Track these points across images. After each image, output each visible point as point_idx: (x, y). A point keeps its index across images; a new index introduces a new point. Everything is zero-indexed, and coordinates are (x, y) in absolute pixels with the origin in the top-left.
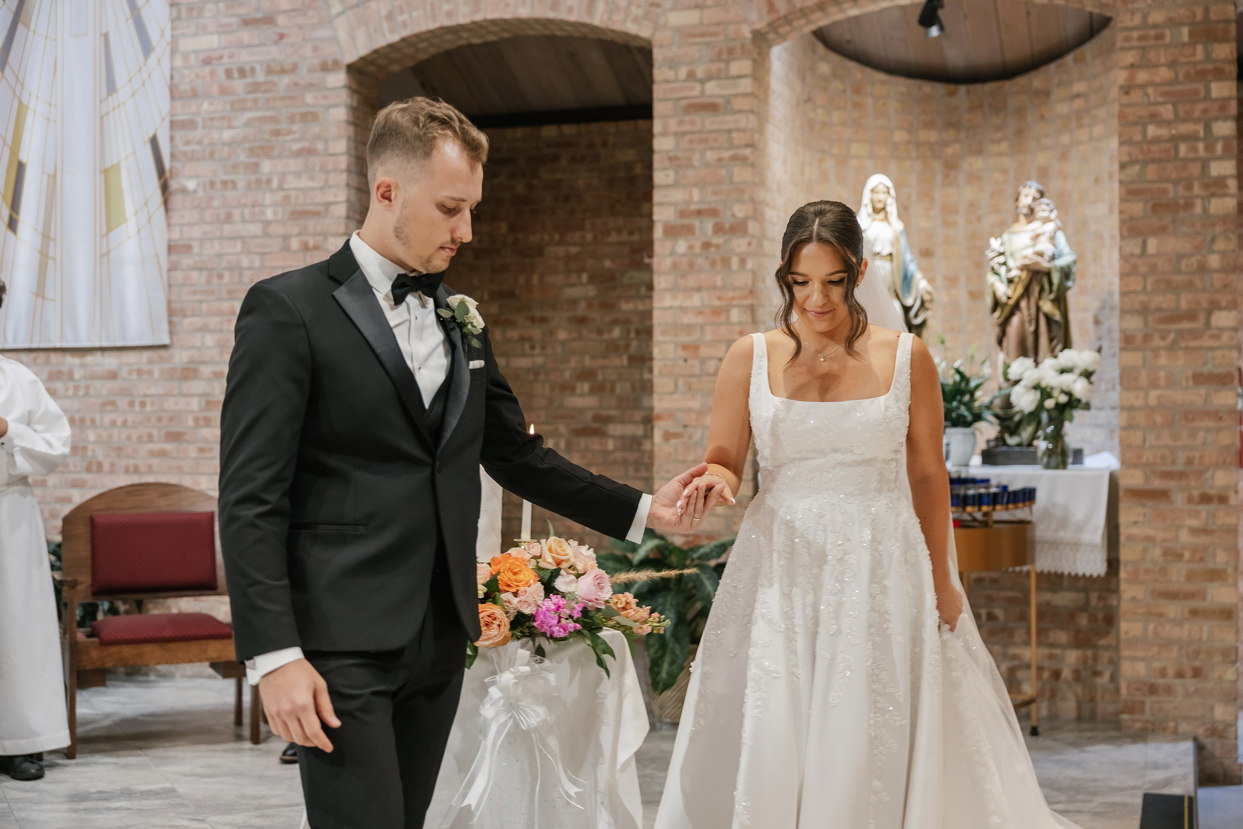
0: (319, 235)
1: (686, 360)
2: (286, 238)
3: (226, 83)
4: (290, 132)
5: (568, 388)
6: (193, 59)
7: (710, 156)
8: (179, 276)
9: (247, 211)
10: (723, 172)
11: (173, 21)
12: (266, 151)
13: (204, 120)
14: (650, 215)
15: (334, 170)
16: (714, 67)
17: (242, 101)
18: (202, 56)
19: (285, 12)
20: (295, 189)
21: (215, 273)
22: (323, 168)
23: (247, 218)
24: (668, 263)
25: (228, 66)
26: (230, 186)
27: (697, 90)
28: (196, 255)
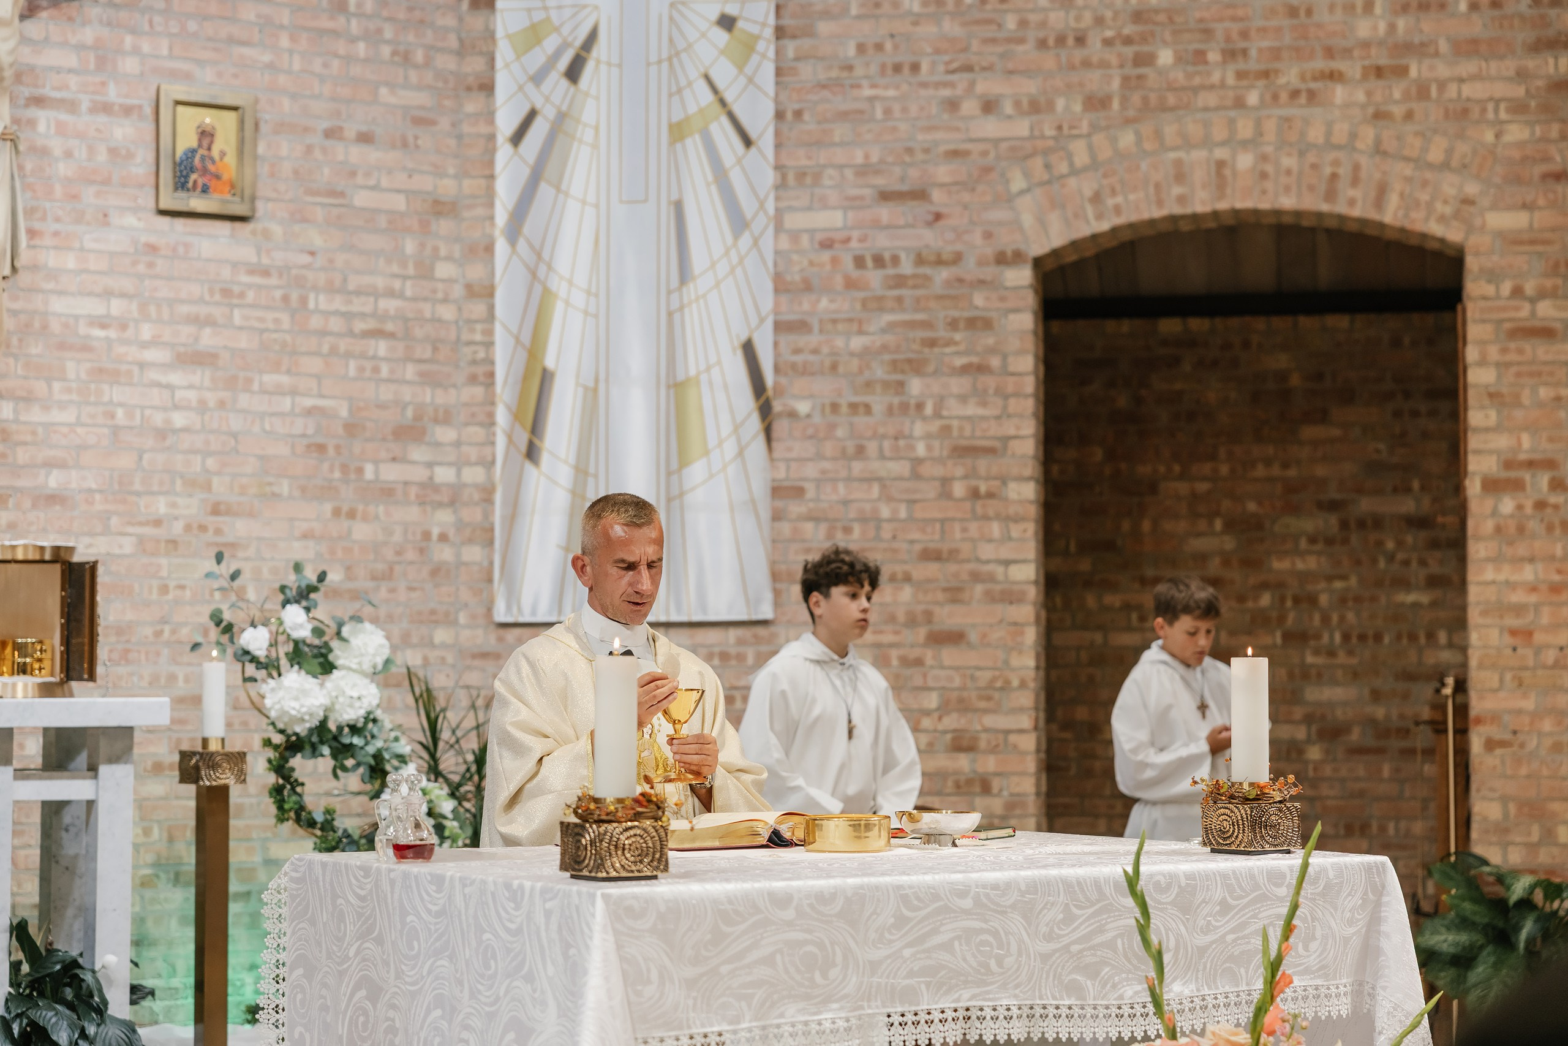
0: (996, 478)
1: (1515, 649)
2: (945, 481)
3: (855, 274)
4: (950, 343)
6: (805, 240)
7: (1544, 393)
8: (786, 528)
9: (887, 444)
11: (777, 188)
12: (916, 366)
13: (821, 321)
15: (1017, 395)
16: (1549, 283)
17: (880, 299)
18: (819, 236)
19: (942, 185)
20: (959, 418)
21: (839, 525)
22: (999, 392)
23: (887, 453)
24: (1489, 526)
25: (858, 253)
26: (861, 410)
27: (1525, 311)
28: (811, 500)
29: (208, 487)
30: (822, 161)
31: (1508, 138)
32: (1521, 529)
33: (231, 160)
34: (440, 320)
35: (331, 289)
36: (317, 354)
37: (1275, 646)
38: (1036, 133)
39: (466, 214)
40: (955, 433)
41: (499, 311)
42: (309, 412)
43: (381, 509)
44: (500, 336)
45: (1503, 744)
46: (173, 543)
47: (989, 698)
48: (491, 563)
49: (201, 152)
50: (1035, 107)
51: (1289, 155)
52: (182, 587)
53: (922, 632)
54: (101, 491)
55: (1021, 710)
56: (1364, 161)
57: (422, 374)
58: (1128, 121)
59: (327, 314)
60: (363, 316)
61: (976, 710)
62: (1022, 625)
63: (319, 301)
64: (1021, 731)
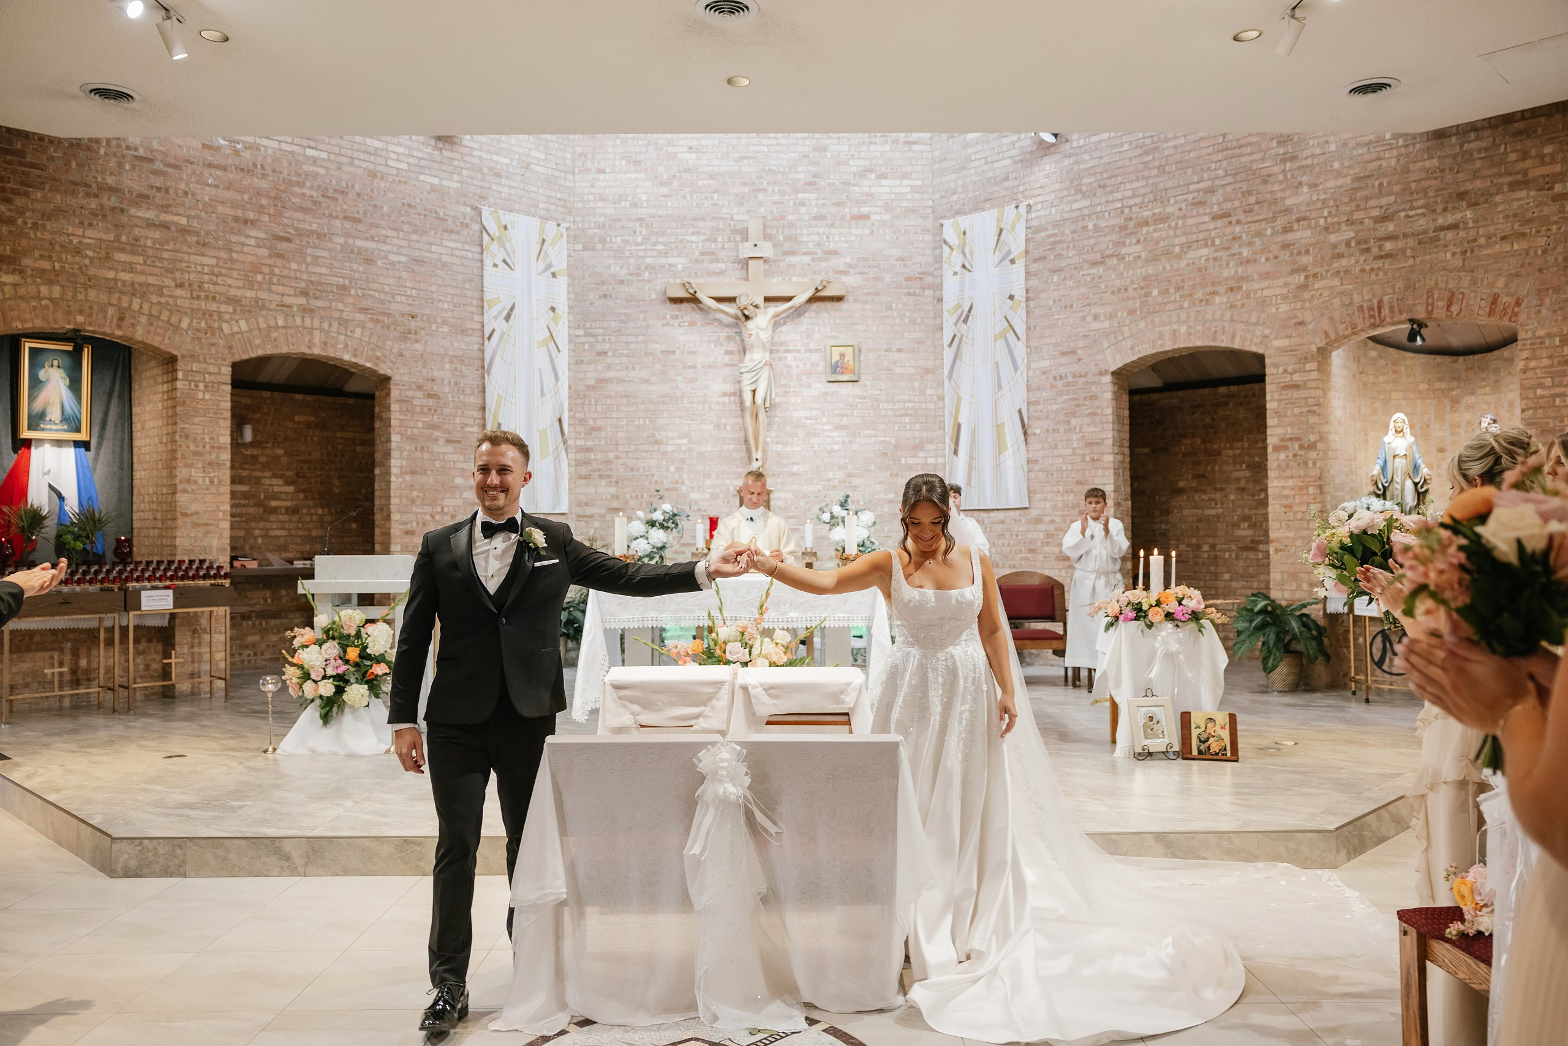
1: (1285, 513)
2: (1084, 456)
3: (1054, 383)
4: (1085, 405)
5: (1236, 525)
6: (1038, 372)
7: (1296, 411)
8: (1033, 475)
9: (1065, 443)
10: (1303, 418)
11: (1028, 354)
12: (1073, 414)
13: (1043, 400)
14: (1265, 440)
16: (1297, 367)
17: (1062, 391)
18: (1041, 370)
19: (1081, 348)
20: (1088, 432)
22: (1101, 422)
24: (1276, 464)
25: (1055, 375)
26: (1056, 431)
27: (1288, 379)
30: (1041, 344)
32: (1288, 465)
33: (851, 363)
34: (928, 409)
35: (888, 401)
36: (883, 423)
38: (1112, 326)
40: (1087, 438)
41: (946, 404)
42: (881, 442)
44: (946, 413)
45: (1281, 550)
49: (840, 361)
50: (1111, 316)
51: (1199, 325)
53: (1077, 510)
56: (1226, 324)
57: (921, 427)
58: (1143, 318)
59: (887, 410)
60: (900, 409)
63: (884, 406)
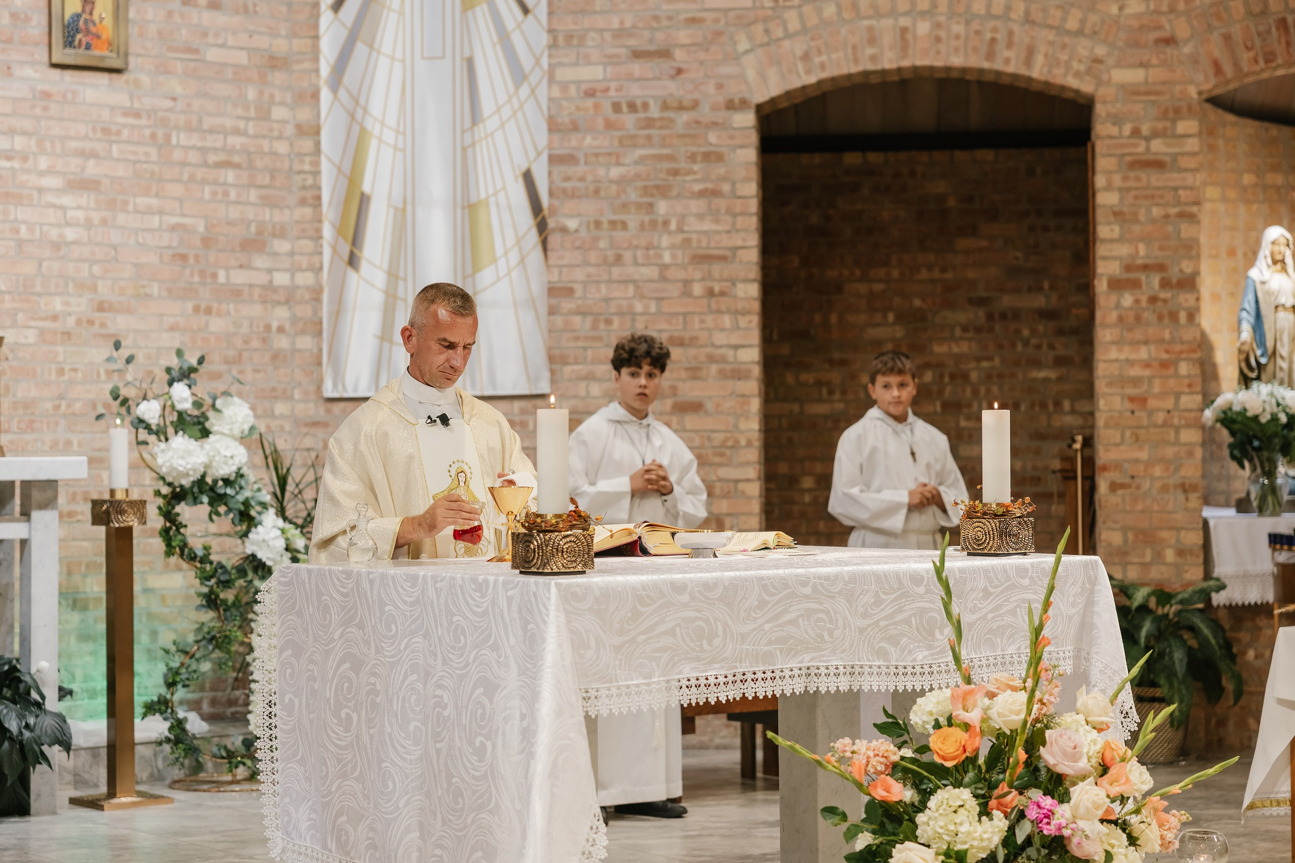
0: (726, 280)
1: (1133, 412)
2: (687, 283)
3: (613, 117)
4: (690, 172)
6: (573, 89)
7: (1156, 212)
8: (559, 320)
9: (639, 253)
10: (1170, 228)
11: (550, 47)
12: (663, 191)
13: (586, 155)
15: (743, 214)
16: (1160, 125)
17: (634, 137)
18: (584, 87)
19: (682, 46)
20: (697, 232)
21: (602, 318)
22: (729, 211)
23: (640, 260)
24: (1113, 316)
25: (616, 100)
26: (619, 226)
27: (1141, 148)
28: (579, 298)
29: (94, 289)
30: (586, 26)
31: (1128, 11)
32: (1138, 318)
33: (108, 23)
34: (276, 154)
35: (189, 128)
36: (178, 181)
37: (935, 413)
38: (758, 4)
39: (296, 67)
40: (694, 244)
41: (324, 146)
42: (174, 228)
43: (232, 306)
44: (325, 167)
45: (1123, 486)
46: (67, 334)
47: (722, 455)
48: (320, 350)
49: (84, 16)
51: (958, 23)
52: (75, 370)
53: (669, 403)
54: (9, 293)
55: (748, 463)
56: (1016, 28)
57: (261, 197)
59: (186, 148)
60: (215, 150)
61: (712, 464)
62: (749, 397)
63: (180, 138)
64: (748, 480)
